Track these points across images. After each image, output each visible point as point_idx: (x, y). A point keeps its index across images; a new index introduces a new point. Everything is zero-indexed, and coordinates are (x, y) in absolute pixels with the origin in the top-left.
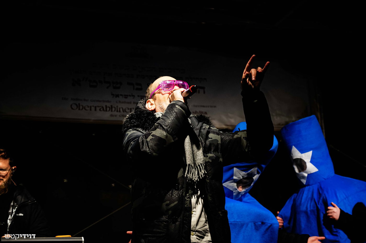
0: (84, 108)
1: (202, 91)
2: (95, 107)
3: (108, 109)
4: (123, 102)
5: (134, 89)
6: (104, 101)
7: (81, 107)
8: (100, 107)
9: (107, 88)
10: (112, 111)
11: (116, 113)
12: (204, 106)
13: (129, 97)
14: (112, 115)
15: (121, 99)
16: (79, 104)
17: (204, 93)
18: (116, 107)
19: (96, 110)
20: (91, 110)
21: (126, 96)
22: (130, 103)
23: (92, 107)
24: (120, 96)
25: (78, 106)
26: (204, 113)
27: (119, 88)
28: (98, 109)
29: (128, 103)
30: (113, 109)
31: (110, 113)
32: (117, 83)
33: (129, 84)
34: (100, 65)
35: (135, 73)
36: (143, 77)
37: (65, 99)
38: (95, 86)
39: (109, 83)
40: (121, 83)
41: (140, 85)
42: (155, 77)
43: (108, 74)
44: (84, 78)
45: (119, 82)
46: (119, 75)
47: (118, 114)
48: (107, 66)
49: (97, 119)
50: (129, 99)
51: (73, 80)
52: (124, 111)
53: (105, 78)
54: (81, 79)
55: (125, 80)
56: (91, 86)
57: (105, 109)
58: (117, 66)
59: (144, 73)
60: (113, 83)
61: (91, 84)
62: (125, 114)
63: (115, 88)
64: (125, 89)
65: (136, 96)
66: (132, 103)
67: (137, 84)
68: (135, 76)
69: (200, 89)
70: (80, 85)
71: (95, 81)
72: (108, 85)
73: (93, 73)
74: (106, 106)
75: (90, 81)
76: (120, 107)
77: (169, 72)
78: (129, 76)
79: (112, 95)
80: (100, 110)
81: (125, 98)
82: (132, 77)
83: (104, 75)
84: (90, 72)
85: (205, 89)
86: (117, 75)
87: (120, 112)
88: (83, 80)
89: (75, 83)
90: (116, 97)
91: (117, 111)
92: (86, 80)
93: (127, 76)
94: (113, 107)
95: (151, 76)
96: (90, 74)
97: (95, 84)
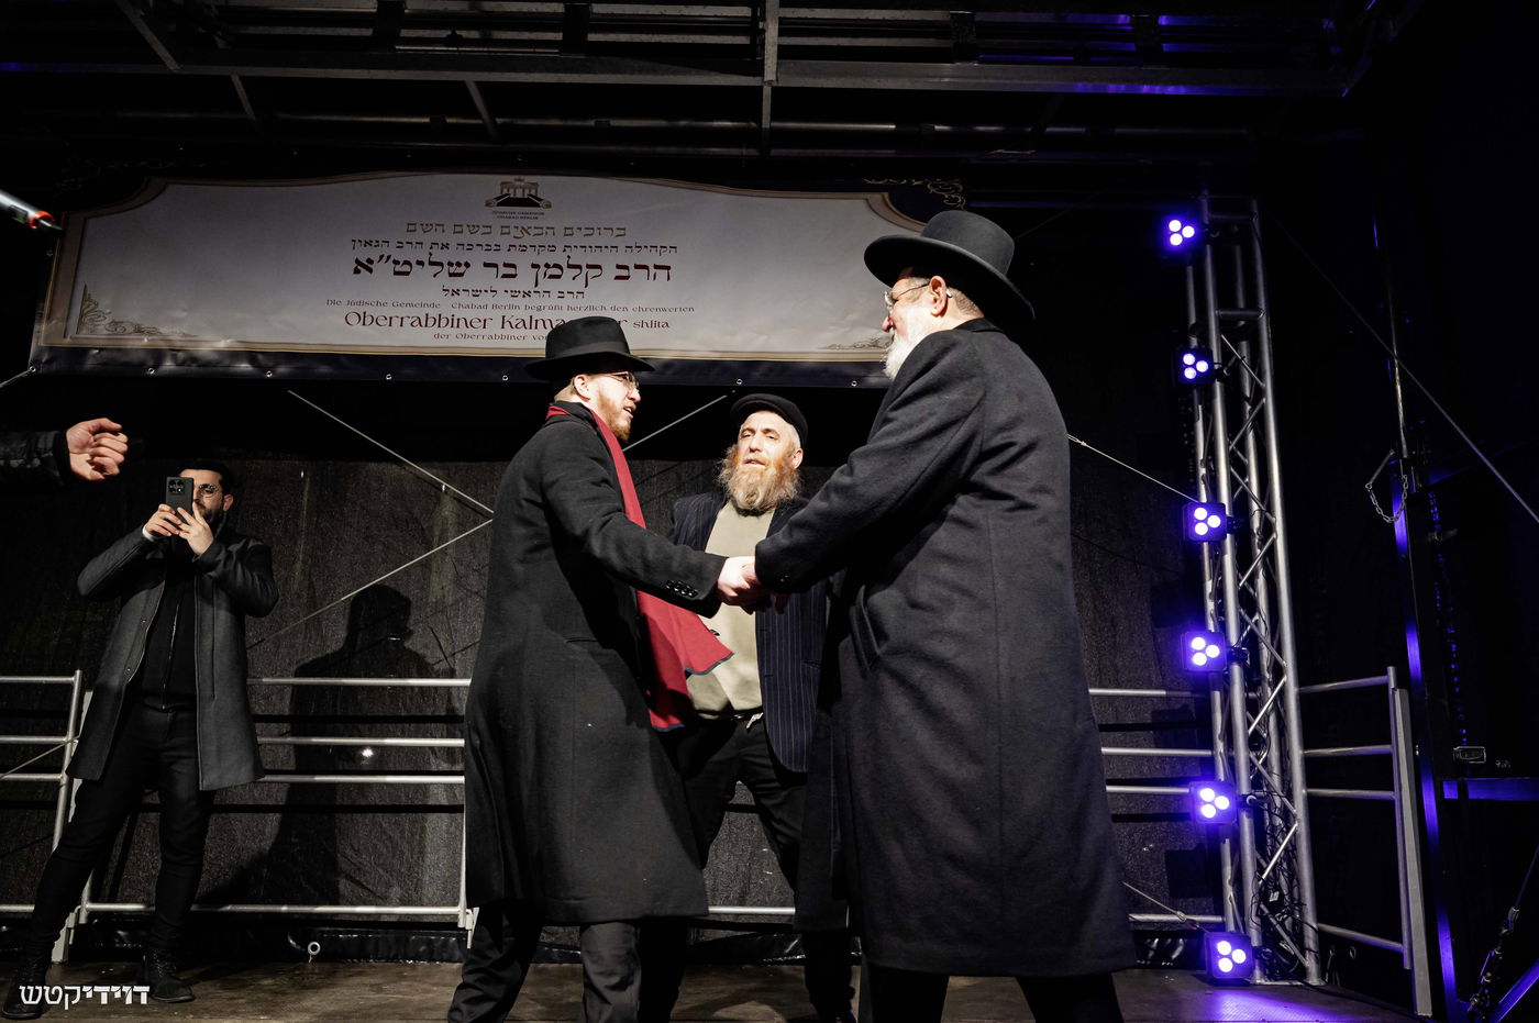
0: (374, 320)
1: (662, 274)
2: (402, 319)
3: (431, 322)
4: (467, 306)
5: (497, 276)
6: (423, 305)
7: (368, 320)
8: (413, 317)
9: (435, 276)
10: (439, 326)
11: (448, 330)
12: (664, 310)
13: (483, 294)
14: (438, 336)
15: (464, 298)
16: (365, 313)
17: (669, 278)
18: (450, 318)
19: (401, 325)
20: (390, 325)
21: (476, 294)
22: (486, 306)
23: (394, 320)
24: (461, 293)
25: (362, 318)
26: (661, 324)
27: (461, 275)
28: (407, 322)
29: (481, 307)
30: (444, 322)
31: (435, 330)
32: (459, 264)
33: (486, 265)
34: (424, 227)
35: (505, 241)
36: (523, 249)
37: (334, 302)
38: (407, 273)
39: (441, 264)
40: (467, 265)
41: (513, 266)
42: (553, 248)
43: (440, 246)
44: (382, 257)
45: (463, 263)
46: (466, 247)
47: (455, 331)
48: (439, 228)
49: (403, 344)
50: (485, 299)
51: (357, 261)
52: (469, 324)
53: (431, 254)
54: (375, 258)
55: (477, 258)
56: (396, 273)
57: (423, 323)
58: (465, 228)
59: (527, 240)
60: (450, 264)
61: (398, 268)
62: (470, 331)
63: (451, 275)
64: (477, 277)
65: (501, 292)
66: (490, 306)
67: (506, 265)
68: (504, 248)
69: (658, 271)
70: (370, 271)
71: (407, 263)
72: (438, 269)
73: (405, 245)
74: (427, 315)
75: (396, 263)
76: (460, 318)
77: (585, 235)
78: (488, 248)
79: (444, 290)
80: (412, 324)
81: (474, 296)
82: (495, 250)
83: (431, 248)
84: (398, 242)
85: (670, 271)
86: (460, 247)
87: (458, 327)
88: (380, 261)
89: (359, 267)
90: (453, 295)
91: (452, 326)
92: (387, 261)
93: (485, 247)
94: (442, 316)
95: (543, 246)
96: (398, 247)
97: (406, 268)
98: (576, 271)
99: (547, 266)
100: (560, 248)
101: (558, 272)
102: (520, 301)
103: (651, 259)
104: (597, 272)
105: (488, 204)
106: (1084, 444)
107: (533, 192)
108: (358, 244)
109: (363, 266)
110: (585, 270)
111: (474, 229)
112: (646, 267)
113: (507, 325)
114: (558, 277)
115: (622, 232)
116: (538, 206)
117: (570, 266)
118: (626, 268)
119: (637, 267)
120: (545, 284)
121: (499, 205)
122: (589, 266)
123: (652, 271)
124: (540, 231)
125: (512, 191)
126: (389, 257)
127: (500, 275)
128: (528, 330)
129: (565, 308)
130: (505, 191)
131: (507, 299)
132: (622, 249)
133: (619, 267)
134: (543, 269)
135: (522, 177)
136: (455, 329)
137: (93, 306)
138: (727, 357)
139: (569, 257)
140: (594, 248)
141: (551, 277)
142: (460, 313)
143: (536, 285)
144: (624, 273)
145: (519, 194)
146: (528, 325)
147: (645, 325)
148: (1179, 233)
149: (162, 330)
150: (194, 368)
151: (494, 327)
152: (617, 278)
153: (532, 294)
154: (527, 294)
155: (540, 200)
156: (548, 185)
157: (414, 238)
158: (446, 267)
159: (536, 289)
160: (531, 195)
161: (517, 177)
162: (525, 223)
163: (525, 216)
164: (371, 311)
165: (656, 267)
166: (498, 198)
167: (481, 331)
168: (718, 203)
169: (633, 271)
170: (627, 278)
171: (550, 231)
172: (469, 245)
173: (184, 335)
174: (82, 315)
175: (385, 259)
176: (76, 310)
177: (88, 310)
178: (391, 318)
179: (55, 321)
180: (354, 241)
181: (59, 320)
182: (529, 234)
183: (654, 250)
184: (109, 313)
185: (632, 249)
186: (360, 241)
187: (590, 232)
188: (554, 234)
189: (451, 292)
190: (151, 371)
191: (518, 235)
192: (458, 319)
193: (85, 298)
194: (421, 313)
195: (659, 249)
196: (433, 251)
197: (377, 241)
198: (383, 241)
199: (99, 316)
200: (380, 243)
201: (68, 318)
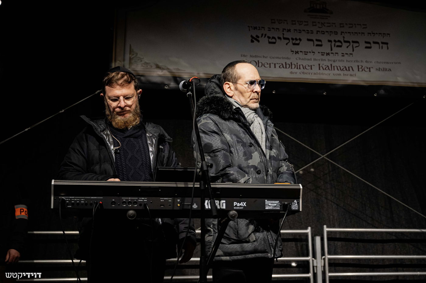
0: (263, 65)
1: (385, 46)
2: (275, 64)
3: (288, 66)
4: (303, 59)
5: (314, 45)
6: (283, 58)
7: (260, 65)
8: (280, 64)
9: (287, 44)
10: (292, 68)
11: (295, 70)
12: (388, 63)
13: (309, 53)
14: (292, 73)
15: (301, 55)
16: (258, 61)
17: (388, 49)
18: (296, 64)
19: (275, 67)
20: (270, 67)
21: (306, 53)
22: (311, 59)
23: (271, 65)
24: (299, 52)
25: (258, 63)
26: (388, 70)
27: (298, 44)
28: (277, 66)
29: (308, 60)
30: (293, 66)
31: (290, 70)
32: (296, 39)
33: (308, 40)
34: (279, 21)
35: (315, 29)
36: (323, 32)
37: (244, 56)
38: (274, 43)
39: (288, 39)
40: (300, 40)
41: (320, 41)
42: (336, 33)
43: (287, 30)
45: (298, 38)
46: (298, 31)
47: (298, 71)
48: (285, 22)
49: (276, 76)
50: (310, 56)
51: (252, 36)
52: (304, 68)
53: (283, 34)
54: (260, 36)
55: (304, 36)
56: (270, 43)
57: (285, 66)
58: (296, 22)
59: (324, 29)
60: (293, 39)
61: (270, 40)
62: (305, 71)
63: (294, 44)
64: (305, 46)
65: (317, 53)
66: (312, 59)
67: (317, 40)
68: (315, 32)
69: (383, 45)
70: (258, 41)
71: (273, 38)
72: (288, 41)
73: (271, 29)
74: (286, 63)
75: (269, 38)
76: (301, 64)
77: (350, 27)
78: (308, 32)
79: (292, 51)
80: (280, 67)
81: (305, 54)
82: (311, 33)
83: (283, 31)
84: (269, 28)
85: (388, 45)
86: (296, 31)
87: (300, 68)
88: (262, 36)
89: (253, 39)
90: (296, 54)
91: (297, 68)
92: (265, 37)
93: (306, 32)
94: (292, 64)
95: (332, 32)
96: (269, 30)
97: (274, 40)
98: (348, 44)
99: (335, 41)
100: (339, 33)
101: (339, 44)
102: (325, 57)
103: (380, 39)
104: (357, 45)
105: (306, 11)
107: (324, 6)
108: (251, 28)
109: (255, 39)
110: (352, 44)
111: (300, 23)
112: (377, 43)
113: (321, 68)
114: (340, 46)
115: (365, 26)
116: (327, 13)
117: (345, 42)
118: (369, 43)
119: (374, 43)
120: (335, 50)
121: (311, 12)
122: (353, 42)
123: (381, 45)
125: (315, 5)
126: (265, 35)
127: (315, 45)
128: (331, 71)
129: (345, 61)
130: (312, 5)
131: (320, 57)
132: (366, 34)
133: (366, 42)
134: (333, 43)
137: (135, 55)
139: (344, 37)
140: (354, 34)
141: (338, 46)
142: (300, 62)
143: (332, 50)
144: (369, 45)
145: (318, 7)
146: (330, 68)
147: (381, 70)
149: (169, 67)
151: (315, 69)
152: (366, 47)
153: (330, 54)
154: (328, 54)
155: (328, 10)
157: (275, 26)
159: (332, 52)
160: (323, 8)
162: (323, 21)
163: (322, 18)
165: (383, 43)
166: (309, 9)
167: (311, 71)
169: (373, 45)
170: (370, 48)
172: (299, 30)
173: (179, 70)
174: (130, 59)
175: (264, 36)
176: (127, 56)
177: (133, 56)
178: (270, 64)
179: (118, 62)
180: (249, 27)
181: (120, 61)
182: (325, 26)
183: (380, 35)
184: (143, 58)
185: (372, 34)
186: (252, 27)
187: (351, 26)
188: (335, 26)
189: (295, 52)
190: (166, 87)
191: (320, 26)
192: (300, 65)
193: (131, 52)
194: (283, 61)
195: (382, 35)
196: (284, 32)
197: (259, 27)
198: (262, 27)
199: (138, 60)
200: (261, 28)
201: (124, 60)
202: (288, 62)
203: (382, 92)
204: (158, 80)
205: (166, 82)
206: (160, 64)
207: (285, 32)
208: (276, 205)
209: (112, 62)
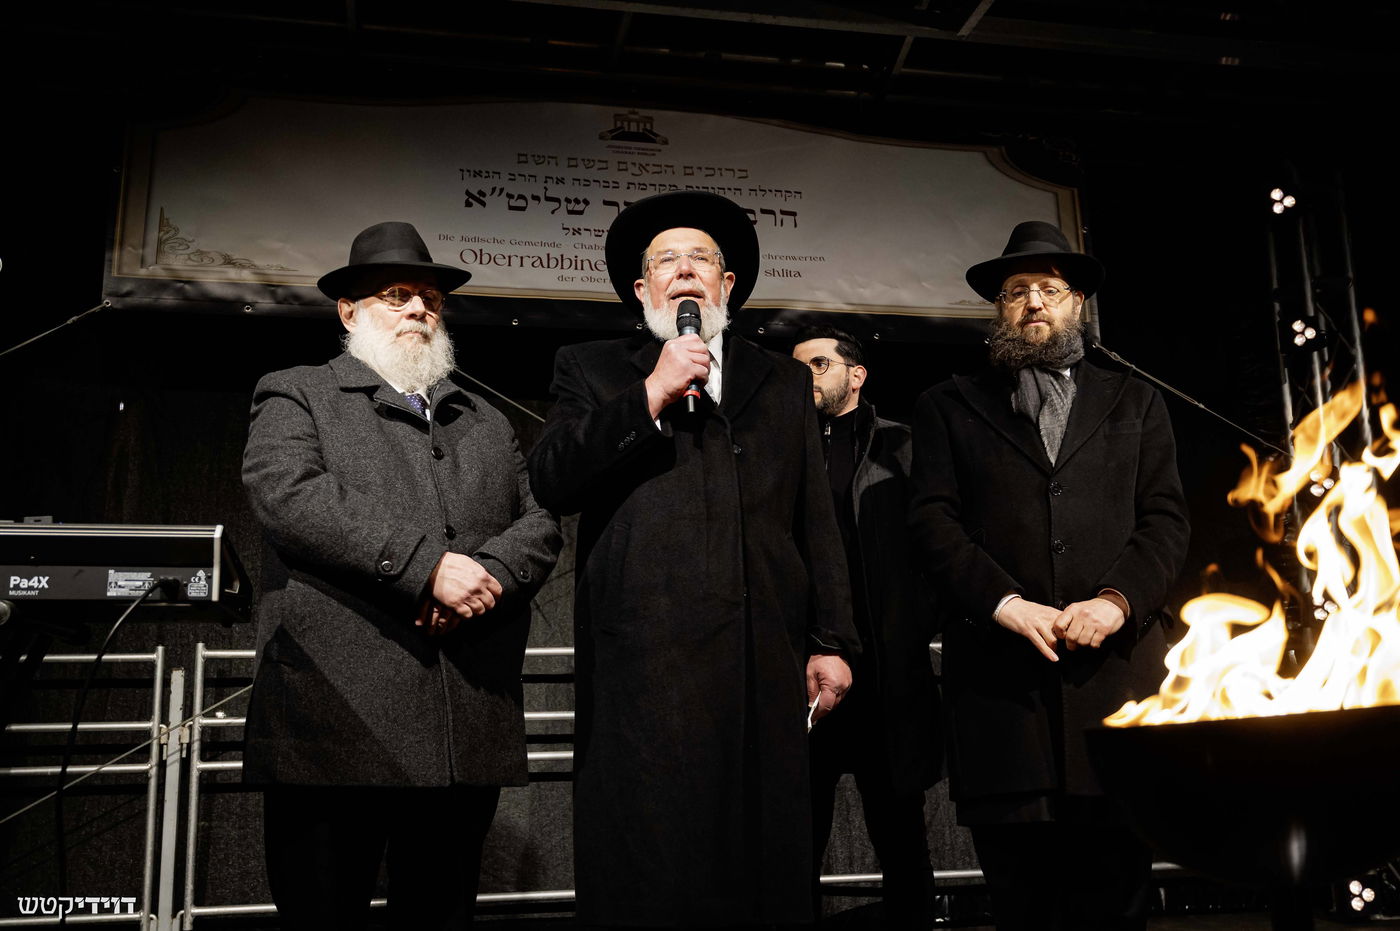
0: (492, 259)
1: (788, 219)
2: (522, 258)
3: (553, 263)
4: (591, 247)
6: (543, 244)
7: (486, 258)
8: (533, 257)
9: (553, 212)
10: (562, 268)
11: (571, 272)
12: (794, 258)
14: (561, 278)
15: (587, 238)
16: (481, 250)
17: (796, 226)
18: (573, 259)
19: (522, 265)
20: (510, 265)
21: (599, 233)
23: (512, 259)
24: (582, 232)
25: (479, 256)
26: (793, 274)
27: (581, 213)
28: (527, 262)
30: (566, 263)
31: (558, 271)
32: (577, 201)
33: (606, 203)
34: (536, 159)
35: (623, 178)
36: (643, 187)
37: (446, 238)
38: (523, 209)
39: (557, 200)
43: (555, 181)
44: (494, 189)
45: (581, 199)
46: (583, 182)
47: (579, 274)
48: (553, 161)
49: (523, 286)
51: (468, 193)
53: (545, 188)
54: (488, 192)
55: (596, 195)
56: (511, 208)
57: (545, 264)
58: (579, 161)
59: (646, 178)
60: (568, 201)
61: (513, 203)
62: (595, 274)
63: (571, 212)
64: (597, 216)
68: (623, 185)
69: (785, 217)
70: (483, 204)
71: (521, 197)
72: (556, 205)
73: (517, 176)
74: (548, 255)
75: (510, 196)
76: (584, 259)
77: (707, 176)
78: (606, 185)
79: (564, 229)
80: (533, 265)
81: (597, 236)
82: (614, 187)
83: (546, 182)
84: (510, 174)
85: (797, 218)
86: (577, 183)
87: (582, 269)
88: (492, 194)
89: (470, 200)
90: (574, 234)
91: (576, 269)
92: (500, 194)
93: (602, 184)
94: (564, 257)
95: (664, 186)
96: (510, 179)
97: (521, 203)
103: (777, 203)
105: (602, 137)
106: (1202, 406)
107: (648, 126)
108: (466, 174)
109: (474, 199)
111: (589, 163)
112: (772, 212)
115: (744, 174)
116: (654, 141)
119: (764, 211)
121: (615, 138)
123: (778, 216)
124: (657, 169)
125: (626, 124)
126: (502, 190)
130: (619, 124)
132: (745, 191)
135: (636, 110)
136: (579, 272)
137: (173, 232)
138: (860, 311)
142: (583, 255)
145: (633, 128)
147: (776, 273)
148: (1282, 201)
149: (257, 262)
150: (296, 306)
155: (656, 135)
156: (665, 121)
157: (527, 170)
158: (564, 203)
160: (647, 130)
161: (631, 109)
162: (644, 160)
163: (643, 152)
164: (488, 248)
165: (783, 213)
166: (611, 132)
168: (838, 149)
169: (759, 216)
171: (669, 169)
172: (585, 180)
173: (282, 269)
174: (160, 242)
175: (497, 191)
176: (153, 236)
177: (168, 236)
178: (510, 257)
179: (130, 249)
180: (462, 170)
181: (134, 248)
182: (648, 171)
183: (779, 194)
184: (193, 241)
185: (758, 192)
186: (468, 171)
187: (712, 172)
188: (674, 173)
189: (572, 231)
190: (248, 309)
191: (638, 172)
192: (582, 261)
193: (163, 223)
194: (542, 252)
195: (784, 193)
196: (548, 185)
197: (487, 172)
198: (494, 172)
199: (180, 245)
200: (491, 174)
201: (144, 246)
202: (555, 253)
203: (778, 325)
204: (228, 292)
205: (249, 298)
206: (236, 256)
207: (550, 184)
208: (141, 583)
209: (112, 249)
